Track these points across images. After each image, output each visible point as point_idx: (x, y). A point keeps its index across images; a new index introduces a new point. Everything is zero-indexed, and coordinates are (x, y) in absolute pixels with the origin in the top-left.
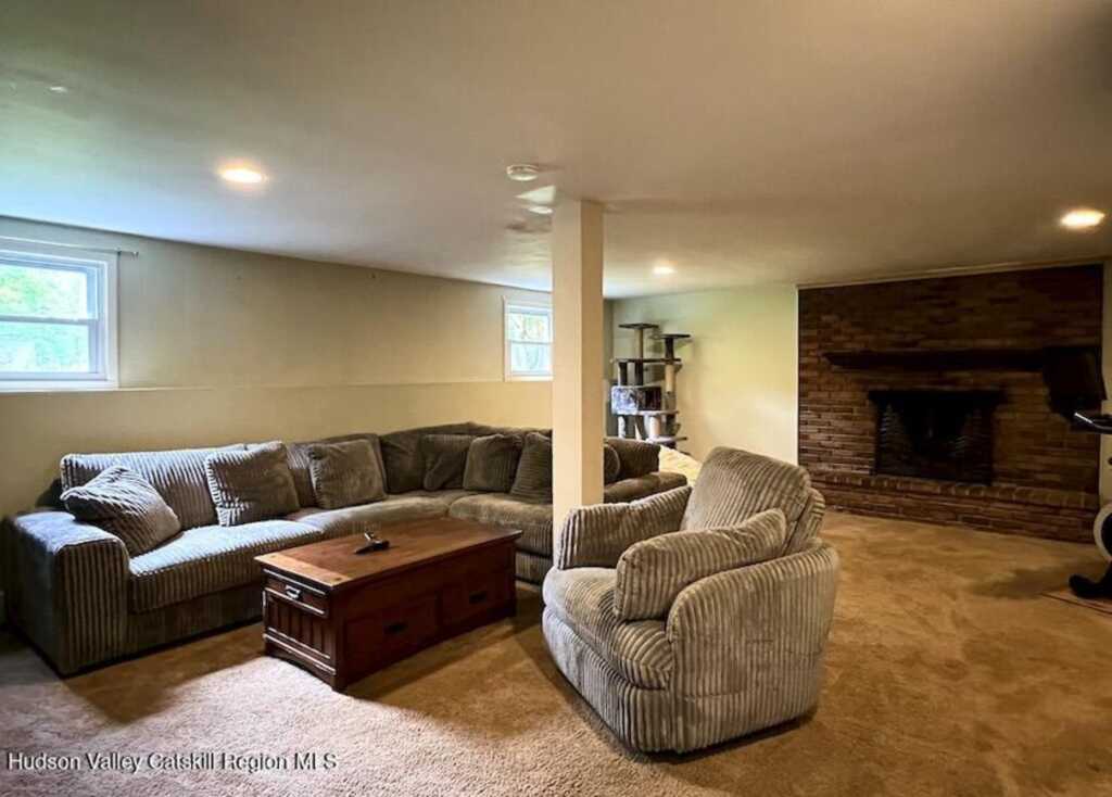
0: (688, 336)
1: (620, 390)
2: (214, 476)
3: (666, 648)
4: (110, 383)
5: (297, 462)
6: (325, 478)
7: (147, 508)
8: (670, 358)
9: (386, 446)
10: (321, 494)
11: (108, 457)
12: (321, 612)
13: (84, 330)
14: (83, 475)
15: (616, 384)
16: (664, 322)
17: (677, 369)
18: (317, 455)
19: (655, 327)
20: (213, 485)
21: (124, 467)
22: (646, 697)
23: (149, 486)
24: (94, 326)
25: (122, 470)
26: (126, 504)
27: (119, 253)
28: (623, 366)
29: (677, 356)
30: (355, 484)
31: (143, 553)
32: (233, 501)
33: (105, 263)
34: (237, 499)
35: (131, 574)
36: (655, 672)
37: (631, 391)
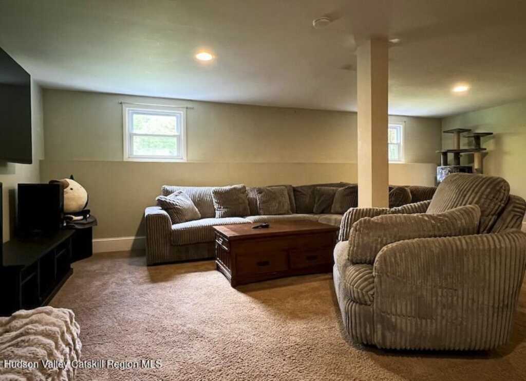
0: (492, 134)
1: (442, 169)
2: (214, 197)
3: (371, 280)
4: (184, 160)
5: (252, 195)
6: (263, 202)
7: (185, 206)
8: (478, 148)
9: (295, 191)
10: (260, 209)
11: (178, 187)
12: (227, 249)
13: (175, 140)
14: (167, 193)
15: (440, 166)
16: (477, 127)
17: (484, 155)
18: (260, 191)
19: (469, 131)
20: (214, 200)
21: (182, 191)
22: (357, 308)
23: (189, 198)
24: (178, 137)
25: (181, 192)
26: (177, 204)
27: (187, 108)
28: (445, 154)
29: (483, 146)
30: (275, 206)
31: (181, 223)
32: (221, 208)
33: (182, 112)
34: (222, 207)
35: (171, 229)
36: (363, 294)
37: (449, 169)
